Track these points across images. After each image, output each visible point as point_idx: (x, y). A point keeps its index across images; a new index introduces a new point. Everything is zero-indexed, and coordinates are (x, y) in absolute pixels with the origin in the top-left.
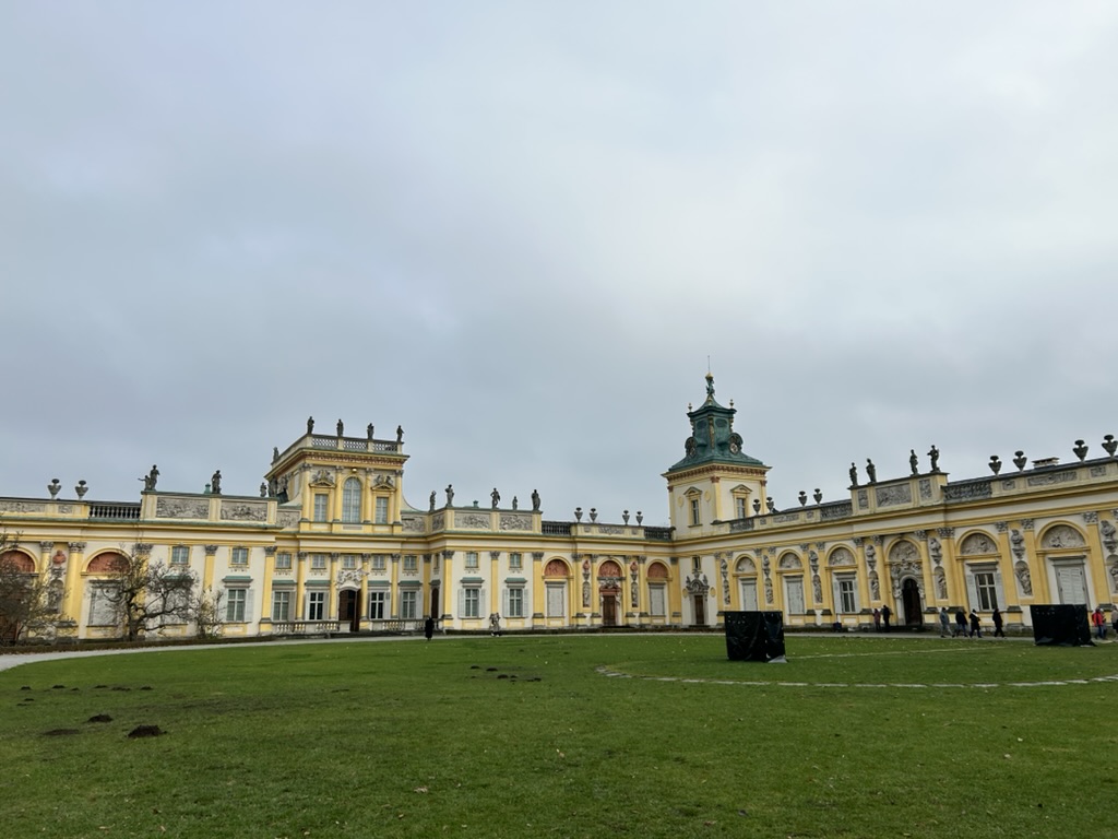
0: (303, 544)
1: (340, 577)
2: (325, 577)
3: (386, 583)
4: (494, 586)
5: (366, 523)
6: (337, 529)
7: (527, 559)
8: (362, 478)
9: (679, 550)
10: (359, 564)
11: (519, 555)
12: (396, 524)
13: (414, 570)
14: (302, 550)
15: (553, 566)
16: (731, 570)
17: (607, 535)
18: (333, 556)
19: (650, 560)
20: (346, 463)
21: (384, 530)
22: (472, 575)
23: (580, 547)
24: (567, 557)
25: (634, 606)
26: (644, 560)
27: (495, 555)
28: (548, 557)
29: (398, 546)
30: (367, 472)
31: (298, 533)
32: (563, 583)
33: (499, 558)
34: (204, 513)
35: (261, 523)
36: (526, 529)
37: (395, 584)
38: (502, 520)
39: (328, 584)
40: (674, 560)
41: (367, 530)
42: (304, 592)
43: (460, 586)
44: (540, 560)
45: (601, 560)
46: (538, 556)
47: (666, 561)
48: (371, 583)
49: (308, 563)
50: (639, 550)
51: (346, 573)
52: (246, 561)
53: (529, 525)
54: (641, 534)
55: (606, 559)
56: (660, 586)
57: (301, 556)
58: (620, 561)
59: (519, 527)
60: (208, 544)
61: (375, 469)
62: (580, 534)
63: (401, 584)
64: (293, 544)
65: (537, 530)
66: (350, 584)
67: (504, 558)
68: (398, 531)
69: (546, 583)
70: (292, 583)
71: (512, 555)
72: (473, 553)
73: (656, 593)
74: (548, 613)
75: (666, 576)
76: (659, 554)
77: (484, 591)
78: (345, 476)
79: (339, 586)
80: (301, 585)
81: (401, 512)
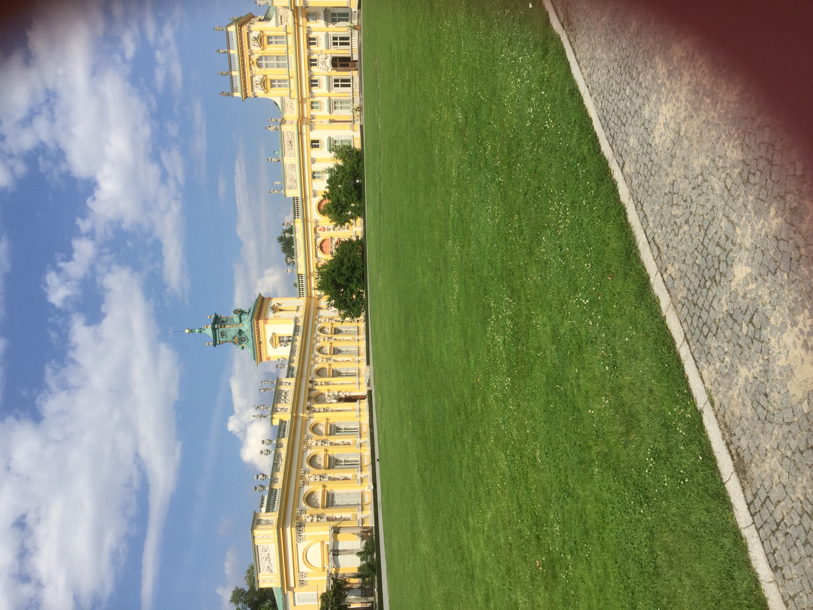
0: (304, 96)
1: (324, 70)
2: (324, 78)
3: (327, 35)
5: (287, 52)
6: (293, 72)
8: (256, 56)
10: (314, 56)
12: (285, 29)
13: (317, 14)
14: (308, 96)
18: (311, 73)
20: (247, 69)
21: (291, 38)
29: (301, 28)
30: (251, 52)
31: (298, 99)
34: (293, 166)
35: (296, 134)
37: (327, 29)
39: (329, 77)
41: (292, 52)
42: (334, 92)
48: (328, 48)
49: (316, 91)
51: (321, 65)
52: (317, 141)
57: (312, 96)
60: (310, 162)
61: (249, 48)
63: (327, 24)
64: (305, 101)
66: (328, 62)
68: (290, 28)
70: (329, 100)
78: (255, 68)
79: (330, 70)
80: (330, 95)
81: (277, 26)
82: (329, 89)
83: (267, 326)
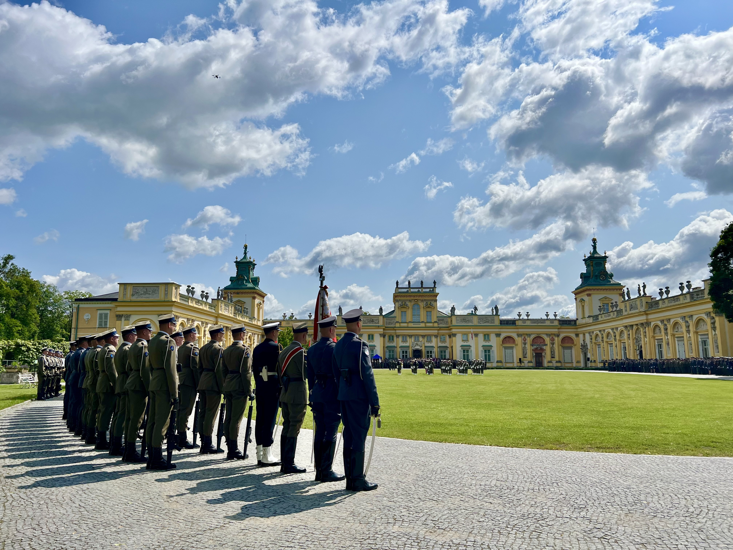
0: (397, 331)
1: (413, 344)
2: (407, 344)
3: (433, 347)
4: (477, 349)
5: (422, 322)
6: (411, 325)
7: (493, 337)
8: (420, 304)
9: (579, 330)
10: (421, 339)
11: (488, 335)
12: (435, 322)
13: (444, 341)
14: (397, 334)
15: (507, 339)
16: (594, 340)
17: (536, 324)
18: (410, 336)
19: (562, 335)
20: (412, 298)
21: (431, 325)
22: (465, 344)
23: (520, 330)
24: (514, 336)
25: (552, 357)
26: (558, 336)
27: (476, 335)
28: (503, 336)
29: (437, 331)
30: (422, 301)
31: (395, 327)
32: (513, 347)
33: (479, 336)
35: (377, 325)
36: (492, 323)
37: (436, 347)
38: (479, 319)
39: (408, 347)
40: (577, 335)
41: (423, 325)
42: (399, 350)
43: (460, 348)
44: (499, 337)
45: (533, 336)
46: (498, 335)
47: (573, 336)
48: (425, 347)
49: (400, 339)
50: (555, 331)
51: (416, 342)
52: (373, 338)
53: (493, 321)
54: (556, 323)
55: (536, 336)
56: (570, 348)
57: (398, 336)
58: (545, 337)
59: (488, 322)
61: (425, 300)
62: (520, 324)
63: (440, 347)
64: (393, 331)
65: (497, 323)
66: (418, 347)
67: (481, 336)
68: (436, 325)
69: (504, 347)
70: (394, 347)
71: (485, 335)
72: (466, 334)
73: (567, 351)
74: (505, 360)
75: (573, 343)
76: (568, 332)
77: (471, 351)
78: (412, 303)
79: (413, 348)
80: (398, 347)
81: (437, 317)
82: (401, 347)
83: (251, 298)
